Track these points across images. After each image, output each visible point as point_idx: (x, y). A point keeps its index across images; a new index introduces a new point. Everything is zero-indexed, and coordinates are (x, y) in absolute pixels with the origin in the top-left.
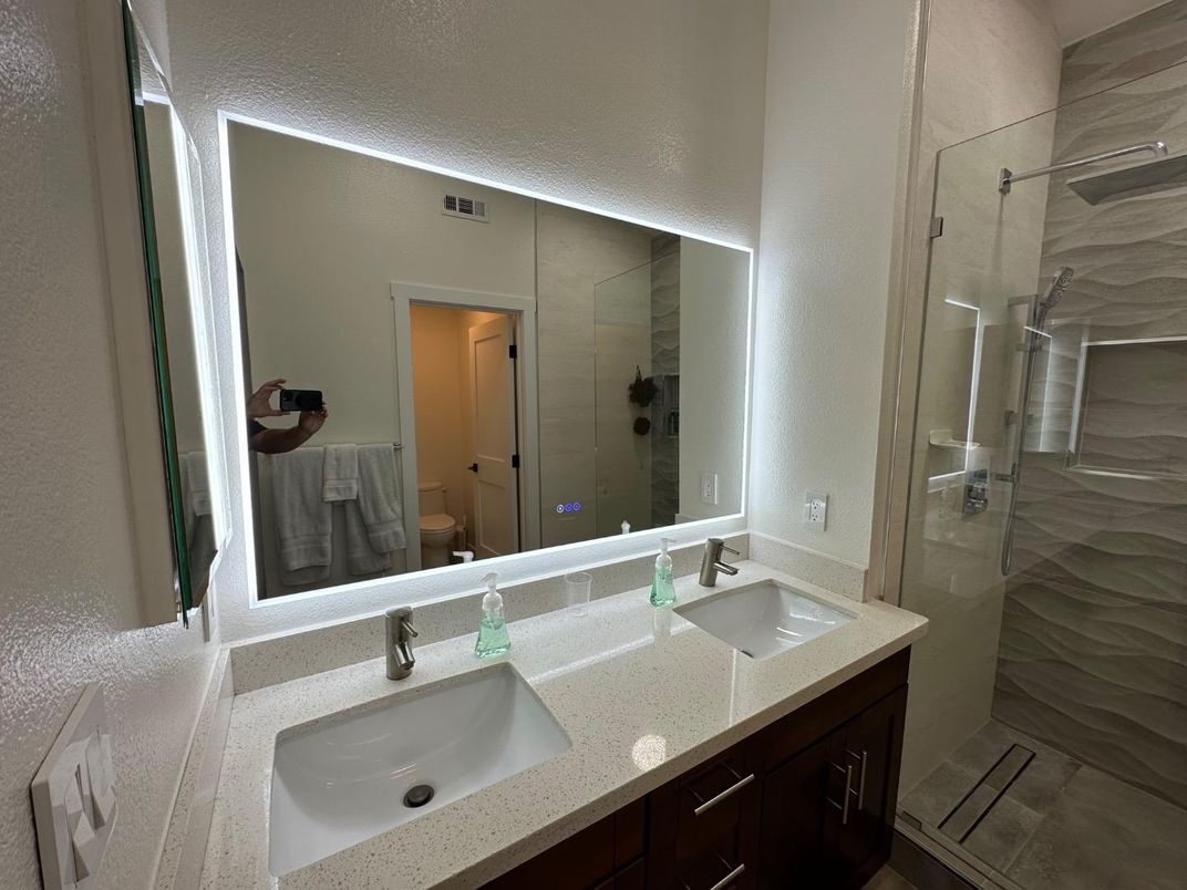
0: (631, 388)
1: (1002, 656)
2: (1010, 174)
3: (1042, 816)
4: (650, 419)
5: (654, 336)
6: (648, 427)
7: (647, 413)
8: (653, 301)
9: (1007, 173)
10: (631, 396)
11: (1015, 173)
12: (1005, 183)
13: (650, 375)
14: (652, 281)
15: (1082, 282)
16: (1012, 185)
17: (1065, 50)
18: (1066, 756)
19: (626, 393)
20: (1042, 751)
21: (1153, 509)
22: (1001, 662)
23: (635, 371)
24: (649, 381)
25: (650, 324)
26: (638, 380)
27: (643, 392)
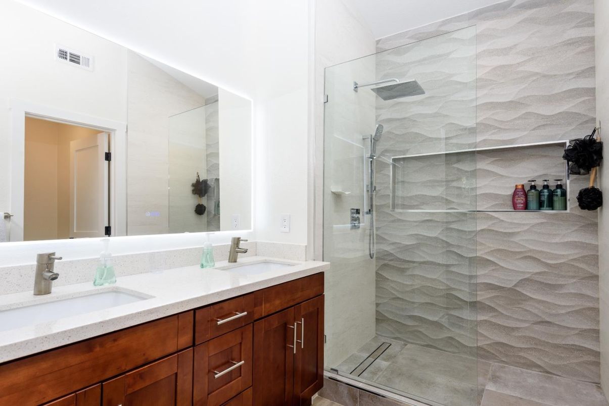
0: (193, 185)
1: (377, 302)
2: (357, 84)
3: (389, 363)
4: (205, 205)
5: (207, 156)
6: (205, 210)
7: (204, 201)
8: (207, 135)
9: (356, 84)
10: (193, 191)
11: (359, 84)
12: (355, 88)
13: (205, 178)
14: (206, 123)
15: (389, 132)
16: (359, 88)
17: (377, 41)
18: (403, 342)
19: (189, 189)
20: (394, 342)
21: (417, 224)
22: (377, 305)
23: (196, 175)
24: (205, 182)
25: (205, 148)
26: (198, 181)
27: (201, 188)
